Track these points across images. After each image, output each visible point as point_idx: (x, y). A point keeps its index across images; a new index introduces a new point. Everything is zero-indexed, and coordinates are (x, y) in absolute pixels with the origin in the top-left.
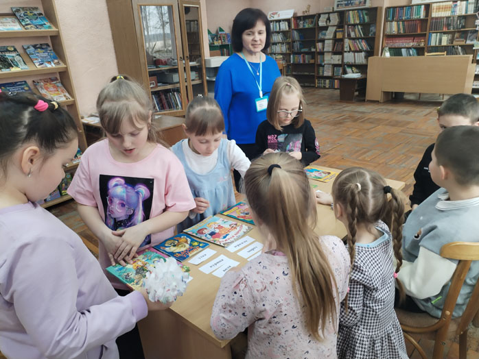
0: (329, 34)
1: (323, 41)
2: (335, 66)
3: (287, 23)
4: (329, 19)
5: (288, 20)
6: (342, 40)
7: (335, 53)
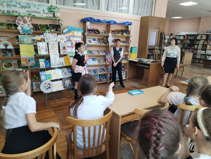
0: (201, 42)
1: (198, 45)
2: (202, 55)
3: (183, 37)
4: (202, 37)
5: (184, 36)
6: (206, 45)
7: (202, 50)
